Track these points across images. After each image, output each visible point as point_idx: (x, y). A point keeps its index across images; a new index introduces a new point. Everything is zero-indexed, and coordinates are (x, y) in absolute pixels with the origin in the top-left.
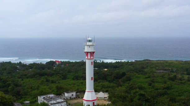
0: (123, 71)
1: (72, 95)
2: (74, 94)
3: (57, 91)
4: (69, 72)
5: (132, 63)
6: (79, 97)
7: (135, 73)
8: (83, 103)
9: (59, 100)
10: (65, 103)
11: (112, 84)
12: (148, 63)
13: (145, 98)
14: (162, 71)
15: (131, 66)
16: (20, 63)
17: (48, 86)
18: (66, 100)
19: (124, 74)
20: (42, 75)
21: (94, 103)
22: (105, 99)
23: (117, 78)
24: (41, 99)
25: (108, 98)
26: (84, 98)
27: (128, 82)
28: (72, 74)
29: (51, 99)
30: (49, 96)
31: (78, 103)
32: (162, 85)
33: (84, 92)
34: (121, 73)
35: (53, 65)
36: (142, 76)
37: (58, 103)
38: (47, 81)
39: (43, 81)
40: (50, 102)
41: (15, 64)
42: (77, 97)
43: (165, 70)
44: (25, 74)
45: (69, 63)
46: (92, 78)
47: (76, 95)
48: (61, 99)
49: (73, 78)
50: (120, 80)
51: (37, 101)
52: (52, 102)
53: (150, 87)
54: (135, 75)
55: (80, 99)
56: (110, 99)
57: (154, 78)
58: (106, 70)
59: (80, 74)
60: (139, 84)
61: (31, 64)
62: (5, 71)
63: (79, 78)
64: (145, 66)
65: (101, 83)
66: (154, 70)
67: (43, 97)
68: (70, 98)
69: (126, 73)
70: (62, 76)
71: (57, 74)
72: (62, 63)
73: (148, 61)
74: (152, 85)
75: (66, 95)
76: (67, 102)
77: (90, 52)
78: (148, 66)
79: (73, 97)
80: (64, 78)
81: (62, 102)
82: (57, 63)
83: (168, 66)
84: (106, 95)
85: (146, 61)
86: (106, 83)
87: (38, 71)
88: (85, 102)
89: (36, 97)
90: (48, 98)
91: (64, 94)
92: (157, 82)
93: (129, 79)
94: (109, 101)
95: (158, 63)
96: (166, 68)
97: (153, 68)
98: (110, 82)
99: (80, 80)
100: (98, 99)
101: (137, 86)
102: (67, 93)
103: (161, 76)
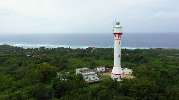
0: (141, 55)
1: (103, 69)
2: (104, 68)
3: (91, 66)
4: (102, 55)
5: (147, 50)
6: (108, 72)
7: (151, 57)
8: (111, 76)
9: (92, 73)
10: (96, 75)
11: (133, 64)
12: (160, 50)
13: (167, 75)
14: (172, 56)
15: (147, 52)
16: (69, 48)
17: (86, 63)
18: (98, 73)
19: (142, 57)
20: (83, 56)
21: (120, 76)
22: (130, 74)
23: (137, 60)
24: (78, 71)
25: (132, 73)
26: (112, 72)
27: (146, 63)
28: (103, 56)
29: (85, 71)
30: (84, 69)
31: (107, 76)
32: (175, 66)
33: (112, 67)
34: (140, 56)
35: (90, 50)
36: (157, 59)
37: (91, 74)
38: (86, 60)
39: (83, 60)
40: (85, 74)
41: (66, 49)
42: (107, 71)
43: (175, 56)
44: (71, 55)
45: (102, 49)
46: (119, 55)
47: (106, 70)
48: (93, 71)
49: (104, 59)
50: (139, 62)
51: (75, 72)
52: (86, 73)
53: (164, 67)
54: (151, 58)
55: (109, 73)
56: (134, 74)
57: (167, 61)
58: (128, 54)
59: (109, 56)
60: (155, 65)
61: (76, 49)
62: (59, 53)
63: (108, 59)
64: (158, 53)
65: (125, 63)
66: (166, 55)
67: (79, 69)
68: (101, 71)
69: (144, 57)
70: (97, 57)
71: (93, 56)
72: (97, 49)
73: (160, 49)
74: (166, 66)
75: (98, 69)
76: (98, 75)
77: (118, 33)
78: (160, 53)
79: (103, 71)
80: (98, 58)
81: (94, 74)
82: (94, 49)
83: (177, 53)
84: (131, 71)
85: (159, 49)
86: (129, 63)
87: (80, 53)
88: (112, 75)
89: (74, 69)
90: (83, 70)
91: (96, 68)
92: (170, 64)
93: (146, 61)
94: (133, 76)
95: (169, 51)
96: (175, 54)
97: (164, 54)
98: (131, 62)
99: (109, 60)
100: (123, 74)
101: (153, 66)
102: (99, 67)
103: (172, 60)
